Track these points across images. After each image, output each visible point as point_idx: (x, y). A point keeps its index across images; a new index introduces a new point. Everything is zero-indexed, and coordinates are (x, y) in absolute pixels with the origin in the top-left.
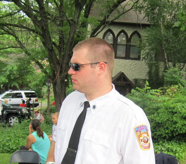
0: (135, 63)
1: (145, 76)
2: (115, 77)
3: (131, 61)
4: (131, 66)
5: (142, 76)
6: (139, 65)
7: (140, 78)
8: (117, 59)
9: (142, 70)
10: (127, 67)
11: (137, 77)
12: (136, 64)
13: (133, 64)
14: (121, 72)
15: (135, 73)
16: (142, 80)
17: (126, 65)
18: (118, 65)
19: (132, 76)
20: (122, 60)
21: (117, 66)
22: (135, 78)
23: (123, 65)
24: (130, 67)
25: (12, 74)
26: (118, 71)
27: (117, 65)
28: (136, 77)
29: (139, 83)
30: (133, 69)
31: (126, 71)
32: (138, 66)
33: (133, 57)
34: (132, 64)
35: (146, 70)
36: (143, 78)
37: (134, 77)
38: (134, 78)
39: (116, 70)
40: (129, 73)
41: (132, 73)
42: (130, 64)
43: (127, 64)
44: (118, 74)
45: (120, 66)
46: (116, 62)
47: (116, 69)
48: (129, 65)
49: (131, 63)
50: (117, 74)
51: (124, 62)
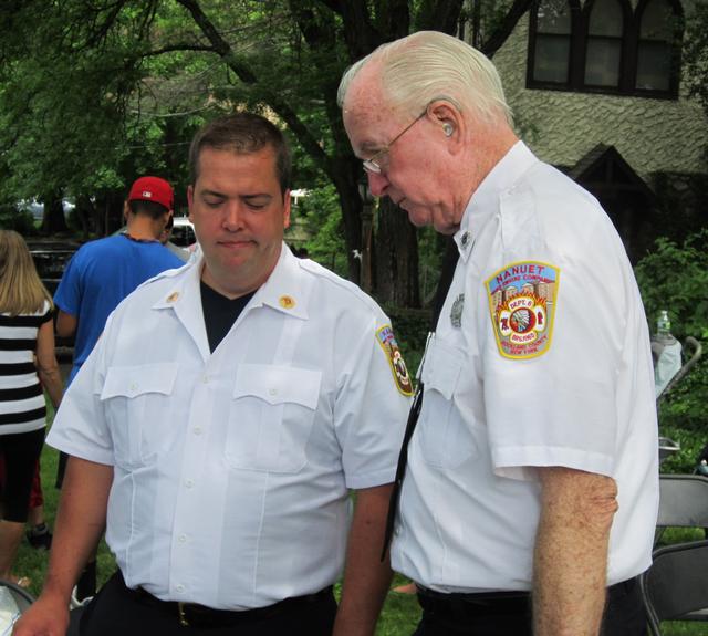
0: (657, 111)
1: (696, 161)
2: (579, 163)
3: (639, 101)
4: (641, 123)
5: (683, 162)
6: (671, 117)
7: (679, 170)
8: (588, 92)
9: (683, 139)
10: (627, 126)
11: (666, 166)
12: (660, 114)
13: (651, 113)
14: (601, 144)
15: (658, 150)
16: (683, 178)
17: (620, 120)
18: (590, 117)
19: (644, 161)
20: (606, 97)
21: (585, 120)
22: (659, 168)
23: (612, 118)
24: (636, 127)
25: (140, 156)
26: (589, 140)
27: (585, 116)
28: (659, 165)
29: (675, 190)
30: (650, 134)
31: (622, 141)
32: (670, 124)
33: (648, 87)
34: (646, 115)
35: (701, 138)
36: (691, 170)
37: (653, 163)
38: (653, 170)
39: (584, 136)
40: (633, 150)
41: (645, 151)
42: (635, 113)
43: (626, 113)
44: (590, 153)
45: (597, 120)
46: (584, 105)
47: (583, 133)
48: (633, 119)
49: (641, 111)
50: (584, 154)
51: (615, 108)
